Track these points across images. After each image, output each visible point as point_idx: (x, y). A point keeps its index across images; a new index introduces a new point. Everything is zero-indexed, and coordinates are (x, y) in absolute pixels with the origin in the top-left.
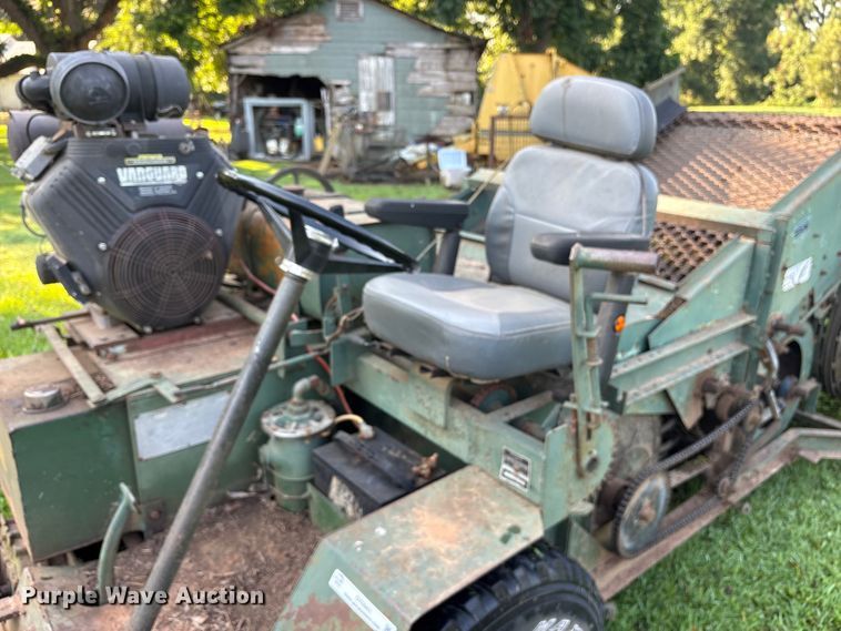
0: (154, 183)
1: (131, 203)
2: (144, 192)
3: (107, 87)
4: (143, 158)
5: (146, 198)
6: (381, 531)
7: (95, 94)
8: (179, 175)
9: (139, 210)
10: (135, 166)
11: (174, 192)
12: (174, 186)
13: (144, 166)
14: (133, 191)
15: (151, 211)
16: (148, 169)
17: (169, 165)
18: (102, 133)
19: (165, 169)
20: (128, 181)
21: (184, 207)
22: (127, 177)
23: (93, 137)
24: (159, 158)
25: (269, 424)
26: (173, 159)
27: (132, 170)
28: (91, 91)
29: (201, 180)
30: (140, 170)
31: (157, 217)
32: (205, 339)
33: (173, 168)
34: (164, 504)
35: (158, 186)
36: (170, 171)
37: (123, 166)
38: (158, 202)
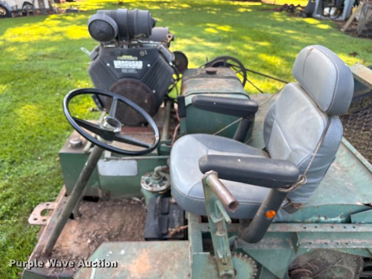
0: (128, 68)
1: (118, 75)
2: (124, 71)
3: (104, 30)
4: (124, 57)
5: (124, 73)
6: (123, 252)
7: (100, 33)
8: (139, 65)
9: (121, 78)
10: (121, 60)
11: (136, 72)
12: (136, 70)
13: (124, 60)
14: (119, 70)
15: (125, 79)
16: (126, 62)
17: (135, 60)
18: (110, 46)
19: (133, 62)
20: (118, 66)
21: (140, 79)
22: (117, 64)
23: (107, 48)
24: (131, 57)
25: (143, 179)
26: (136, 58)
27: (119, 62)
28: (98, 31)
29: (149, 68)
30: (123, 62)
31: (126, 82)
32: (146, 133)
33: (137, 62)
34: (109, 192)
35: (130, 69)
36: (135, 63)
37: (116, 60)
38: (129, 76)
